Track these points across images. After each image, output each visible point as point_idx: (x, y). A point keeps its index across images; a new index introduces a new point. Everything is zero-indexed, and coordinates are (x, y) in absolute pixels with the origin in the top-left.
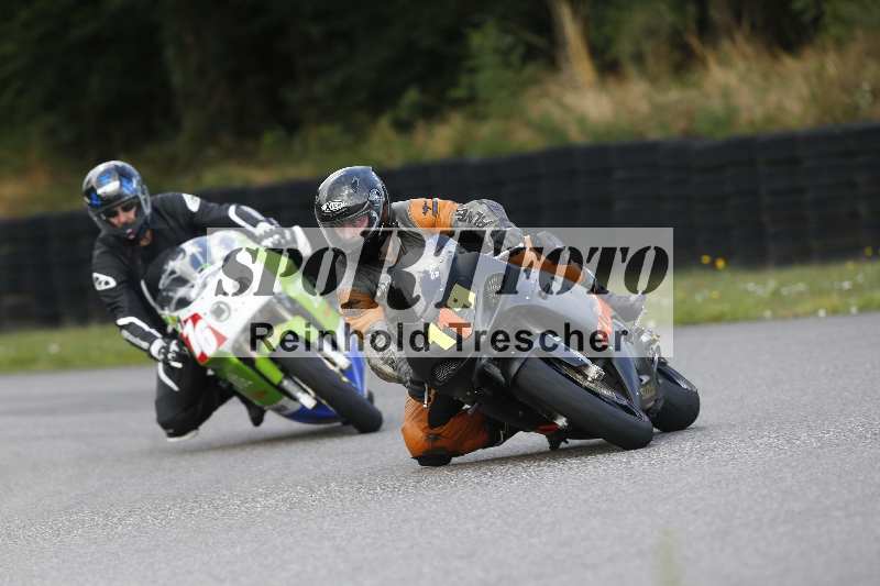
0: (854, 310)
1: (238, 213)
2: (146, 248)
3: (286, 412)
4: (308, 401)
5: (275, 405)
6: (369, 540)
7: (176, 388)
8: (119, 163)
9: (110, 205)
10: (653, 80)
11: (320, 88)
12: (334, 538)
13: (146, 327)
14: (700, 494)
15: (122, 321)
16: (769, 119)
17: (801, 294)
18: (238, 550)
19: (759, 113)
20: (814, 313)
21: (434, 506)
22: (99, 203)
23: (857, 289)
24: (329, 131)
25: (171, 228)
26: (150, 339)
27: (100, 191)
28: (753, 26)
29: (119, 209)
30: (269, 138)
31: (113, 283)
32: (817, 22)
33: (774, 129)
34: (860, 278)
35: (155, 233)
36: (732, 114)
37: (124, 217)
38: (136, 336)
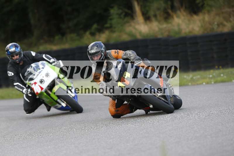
0: (213, 83)
1: (46, 56)
2: (21, 65)
3: (58, 108)
4: (64, 105)
5: (55, 106)
6: (84, 144)
7: (29, 101)
8: (15, 43)
9: (12, 54)
10: (159, 22)
11: (71, 24)
12: (75, 144)
13: (22, 86)
14: (172, 132)
15: (15, 84)
16: (190, 32)
17: (199, 78)
18: (49, 147)
19: (187, 30)
20: (202, 83)
21: (101, 135)
22: (10, 53)
23: (214, 77)
24: (74, 35)
25: (28, 60)
26: (23, 88)
27: (10, 50)
28: (186, 8)
29: (15, 55)
30: (57, 38)
31: (13, 74)
32: (203, 6)
33: (191, 35)
34: (214, 74)
35: (24, 62)
36: (180, 31)
37: (16, 57)
38: (19, 88)
